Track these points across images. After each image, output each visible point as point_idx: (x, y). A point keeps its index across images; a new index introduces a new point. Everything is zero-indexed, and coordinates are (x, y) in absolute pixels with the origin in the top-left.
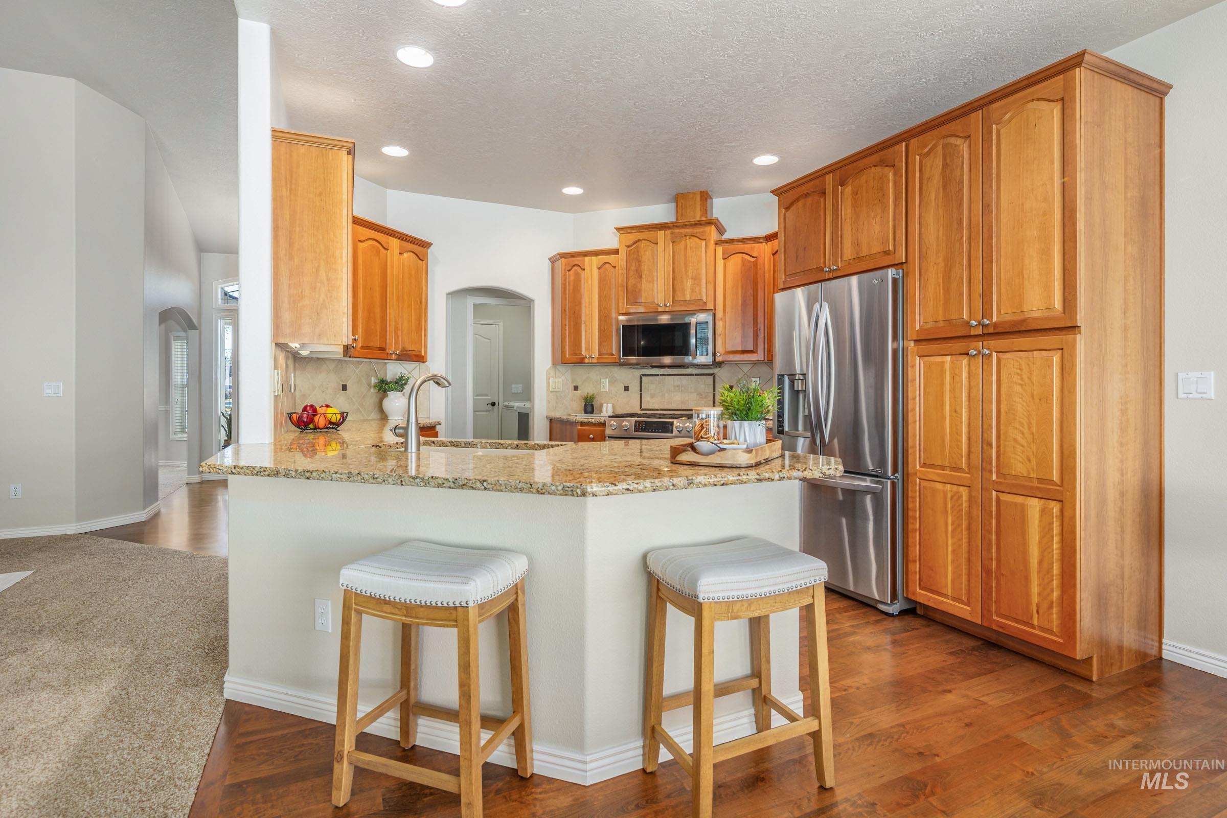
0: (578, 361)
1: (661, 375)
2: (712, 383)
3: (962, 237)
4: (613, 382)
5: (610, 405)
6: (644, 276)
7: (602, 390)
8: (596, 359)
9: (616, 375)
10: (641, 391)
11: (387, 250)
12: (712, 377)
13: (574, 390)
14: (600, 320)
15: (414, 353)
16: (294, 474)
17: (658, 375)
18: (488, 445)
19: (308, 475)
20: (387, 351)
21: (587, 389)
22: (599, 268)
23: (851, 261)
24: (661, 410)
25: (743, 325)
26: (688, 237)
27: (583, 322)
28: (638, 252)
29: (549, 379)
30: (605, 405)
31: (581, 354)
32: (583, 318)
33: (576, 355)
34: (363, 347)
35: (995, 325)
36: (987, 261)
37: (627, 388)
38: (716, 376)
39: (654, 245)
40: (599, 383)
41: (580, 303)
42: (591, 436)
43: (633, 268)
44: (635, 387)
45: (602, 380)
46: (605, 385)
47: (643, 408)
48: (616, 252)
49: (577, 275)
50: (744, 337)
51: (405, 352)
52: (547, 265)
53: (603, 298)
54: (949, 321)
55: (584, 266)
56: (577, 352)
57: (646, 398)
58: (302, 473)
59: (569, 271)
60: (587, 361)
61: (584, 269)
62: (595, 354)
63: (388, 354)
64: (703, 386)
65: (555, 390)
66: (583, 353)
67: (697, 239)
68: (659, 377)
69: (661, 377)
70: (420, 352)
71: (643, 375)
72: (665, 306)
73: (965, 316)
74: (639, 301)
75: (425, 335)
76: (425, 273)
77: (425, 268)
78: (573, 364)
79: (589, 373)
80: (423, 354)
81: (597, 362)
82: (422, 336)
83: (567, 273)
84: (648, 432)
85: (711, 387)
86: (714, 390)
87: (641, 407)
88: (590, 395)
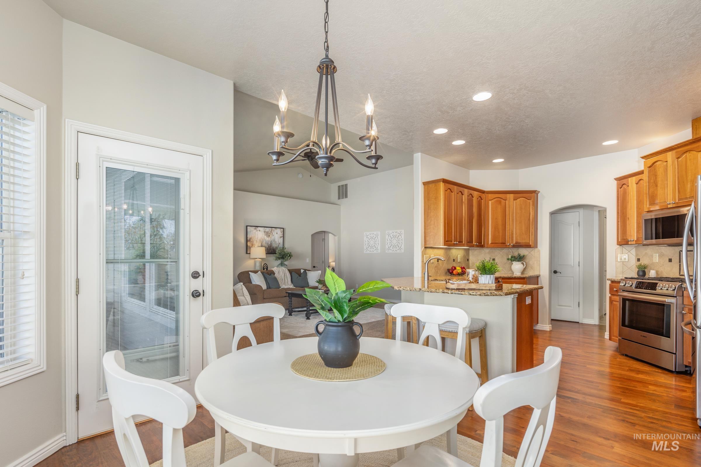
0: (625, 243)
4: (661, 256)
6: (659, 185)
8: (635, 242)
9: (663, 251)
10: (681, 262)
11: (506, 200)
13: (637, 261)
14: (637, 217)
15: (524, 244)
21: (644, 261)
22: (637, 184)
28: (655, 169)
29: (618, 254)
30: (651, 271)
31: (627, 239)
32: (628, 217)
33: (625, 239)
34: (492, 243)
37: (670, 260)
39: (665, 163)
40: (652, 256)
41: (626, 208)
43: (652, 181)
44: (676, 259)
45: (654, 254)
46: (656, 259)
48: (641, 173)
49: (625, 190)
51: (518, 244)
53: (640, 202)
55: (628, 183)
59: (621, 188)
60: (630, 243)
61: (628, 186)
63: (506, 245)
65: (621, 261)
70: (529, 243)
71: (681, 251)
72: (672, 203)
74: (656, 202)
75: (532, 235)
76: (532, 206)
77: (532, 203)
78: (637, 245)
79: (646, 250)
80: (531, 244)
81: (635, 243)
82: (530, 236)
83: (619, 190)
84: (642, 289)
87: (680, 273)
88: (642, 264)
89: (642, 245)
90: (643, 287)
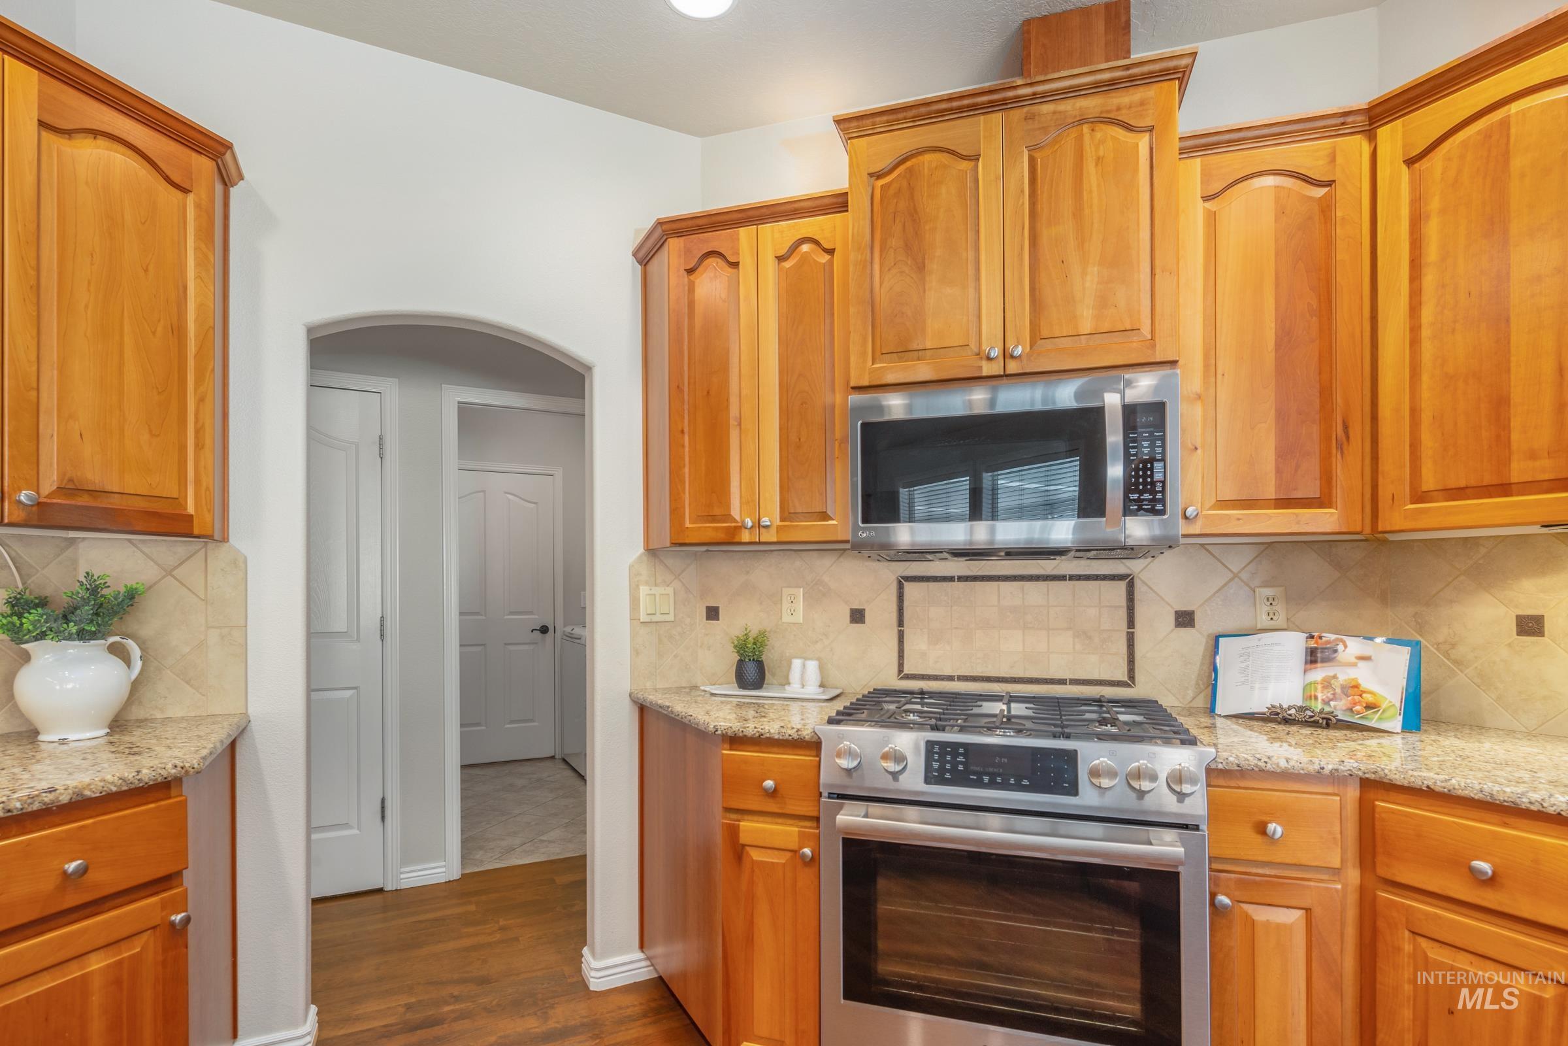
0: (721, 536)
1: (961, 579)
2: (1123, 601)
4: (817, 596)
5: (812, 666)
6: (931, 266)
7: (786, 618)
8: (773, 530)
9: (826, 578)
10: (901, 623)
12: (1122, 585)
13: (708, 618)
14: (785, 413)
17: (951, 579)
21: (745, 618)
22: (781, 259)
24: (961, 678)
25: (1281, 413)
26: (1086, 128)
27: (733, 422)
28: (911, 189)
29: (638, 586)
30: (797, 663)
31: (728, 517)
32: (734, 411)
33: (713, 519)
37: (858, 616)
38: (1137, 583)
39: (965, 165)
40: (776, 597)
41: (725, 368)
42: (769, 783)
43: (895, 241)
44: (882, 610)
45: (786, 591)
46: (794, 608)
47: (906, 671)
48: (838, 203)
50: (1285, 453)
52: (627, 272)
53: (796, 347)
55: (737, 253)
56: (717, 511)
57: (916, 643)
59: (691, 271)
60: (746, 537)
61: (735, 265)
62: (771, 516)
64: (1092, 612)
65: (655, 618)
66: (735, 512)
67: (1120, 133)
68: (956, 583)
69: (962, 584)
71: (909, 579)
72: (1006, 355)
74: (915, 347)
75: (199, 446)
76: (198, 238)
77: (198, 217)
78: (704, 548)
79: (748, 573)
80: (191, 510)
81: (775, 540)
82: (183, 448)
83: (685, 280)
84: (979, 784)
85: (1123, 613)
86: (1131, 623)
87: (900, 671)
88: (753, 634)
89: (848, 546)
90: (980, 775)
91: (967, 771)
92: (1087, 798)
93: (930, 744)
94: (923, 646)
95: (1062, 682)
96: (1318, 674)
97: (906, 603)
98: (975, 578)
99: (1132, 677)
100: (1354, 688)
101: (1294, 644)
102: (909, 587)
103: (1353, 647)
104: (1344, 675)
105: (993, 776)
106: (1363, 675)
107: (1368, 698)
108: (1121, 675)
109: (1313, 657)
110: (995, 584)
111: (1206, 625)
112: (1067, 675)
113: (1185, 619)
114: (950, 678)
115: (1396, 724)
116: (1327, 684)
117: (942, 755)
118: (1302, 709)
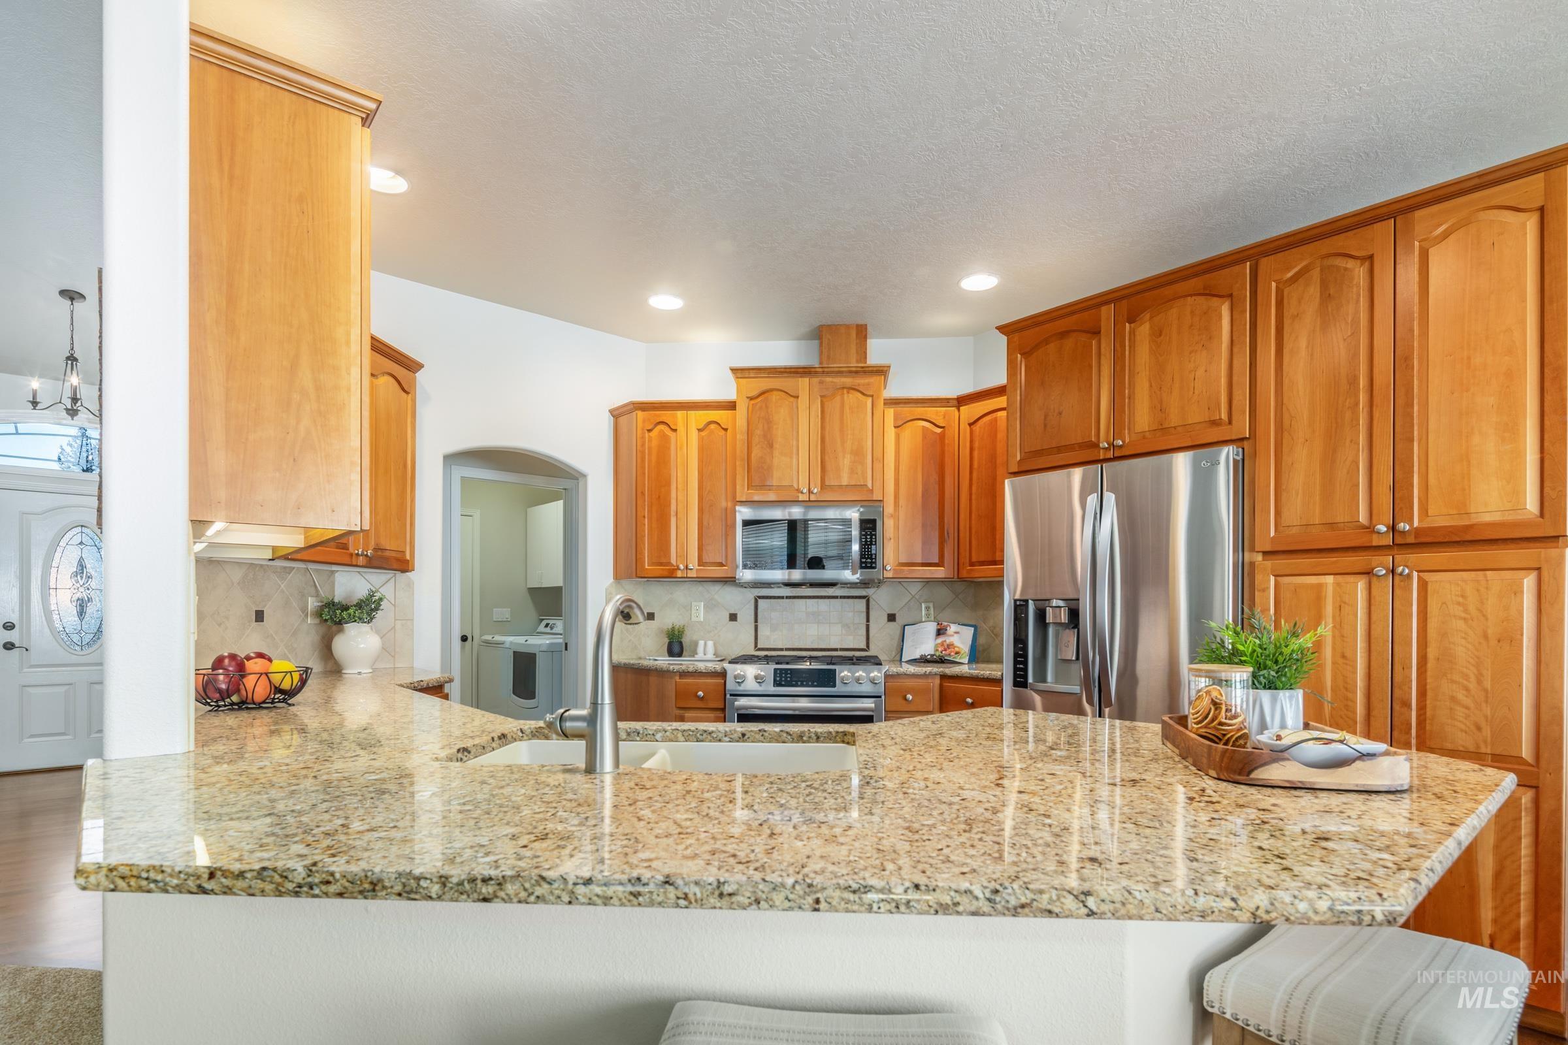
0: (666, 573)
1: (787, 597)
2: (865, 609)
3: (1357, 404)
4: (710, 607)
5: (710, 644)
6: (776, 446)
7: (694, 619)
8: (693, 571)
9: (716, 597)
10: (756, 621)
12: (864, 601)
13: (648, 619)
14: (701, 510)
15: (393, 554)
16: (435, 889)
17: (782, 598)
18: (680, 735)
19: (487, 890)
20: (351, 550)
21: (669, 619)
22: (699, 430)
23: (1147, 434)
24: (787, 649)
25: (924, 526)
26: (845, 392)
27: (673, 513)
28: (766, 408)
30: (701, 643)
31: (669, 564)
32: (673, 507)
33: (661, 564)
35: (1418, 532)
36: (1402, 439)
37: (733, 617)
38: (871, 600)
39: (791, 399)
40: (688, 608)
41: (668, 484)
42: (701, 693)
43: (759, 432)
44: (746, 615)
46: (699, 613)
47: (759, 647)
48: (732, 406)
49: (664, 438)
50: (925, 542)
51: (380, 554)
52: (606, 422)
54: (1332, 526)
55: (676, 424)
56: (664, 560)
57: (764, 631)
58: (467, 886)
59: (649, 431)
60: (679, 574)
61: (675, 430)
62: (693, 564)
63: (351, 555)
64: (851, 614)
66: (673, 561)
67: (859, 395)
68: (785, 600)
70: (403, 552)
71: (760, 597)
72: (810, 492)
73: (1363, 518)
74: (768, 483)
75: (411, 525)
76: (411, 416)
77: (411, 406)
79: (673, 593)
81: (694, 576)
82: (406, 526)
83: (647, 435)
84: (796, 686)
85: (864, 615)
86: (868, 620)
87: (756, 646)
88: (677, 628)
90: (796, 682)
91: (791, 681)
92: (839, 688)
93: (775, 670)
94: (768, 633)
95: (836, 650)
96: (940, 640)
97: (759, 610)
98: (794, 597)
99: (868, 646)
100: (950, 646)
101: (932, 627)
102: (760, 601)
103: (953, 628)
104: (949, 640)
105: (802, 682)
106: (955, 640)
107: (957, 649)
108: (863, 646)
109: (940, 632)
110: (804, 600)
111: (900, 620)
112: (838, 646)
113: (892, 618)
114: (782, 650)
115: (966, 660)
116: (942, 644)
117: (781, 674)
118: (932, 655)
